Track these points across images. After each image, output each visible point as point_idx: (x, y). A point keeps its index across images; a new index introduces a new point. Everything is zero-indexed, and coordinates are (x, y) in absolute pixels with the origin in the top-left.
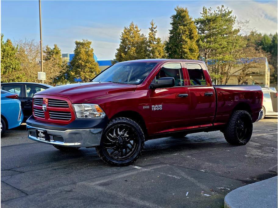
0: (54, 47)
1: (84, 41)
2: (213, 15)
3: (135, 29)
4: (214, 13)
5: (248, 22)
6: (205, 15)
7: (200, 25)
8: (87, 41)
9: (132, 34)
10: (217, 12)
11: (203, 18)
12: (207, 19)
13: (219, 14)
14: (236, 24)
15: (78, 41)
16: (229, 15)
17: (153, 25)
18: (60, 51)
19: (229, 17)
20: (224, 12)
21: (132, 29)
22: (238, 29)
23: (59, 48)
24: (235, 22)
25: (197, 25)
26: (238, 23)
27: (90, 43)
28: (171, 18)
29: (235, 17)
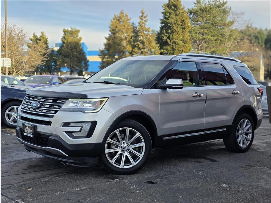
0: (41, 34)
1: (72, 29)
2: (207, 5)
3: (125, 17)
4: (208, 3)
5: (243, 13)
6: (199, 5)
7: (193, 15)
8: (75, 29)
9: (121, 23)
10: (211, 2)
11: (196, 8)
12: (200, 9)
13: (214, 4)
14: (231, 15)
15: (66, 29)
16: (224, 6)
17: (143, 13)
18: (47, 38)
19: (223, 8)
20: (218, 3)
21: (122, 17)
22: (233, 21)
23: (46, 35)
24: (230, 13)
25: (190, 15)
26: (233, 15)
27: (79, 31)
28: (162, 6)
29: (230, 8)
